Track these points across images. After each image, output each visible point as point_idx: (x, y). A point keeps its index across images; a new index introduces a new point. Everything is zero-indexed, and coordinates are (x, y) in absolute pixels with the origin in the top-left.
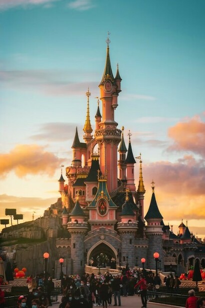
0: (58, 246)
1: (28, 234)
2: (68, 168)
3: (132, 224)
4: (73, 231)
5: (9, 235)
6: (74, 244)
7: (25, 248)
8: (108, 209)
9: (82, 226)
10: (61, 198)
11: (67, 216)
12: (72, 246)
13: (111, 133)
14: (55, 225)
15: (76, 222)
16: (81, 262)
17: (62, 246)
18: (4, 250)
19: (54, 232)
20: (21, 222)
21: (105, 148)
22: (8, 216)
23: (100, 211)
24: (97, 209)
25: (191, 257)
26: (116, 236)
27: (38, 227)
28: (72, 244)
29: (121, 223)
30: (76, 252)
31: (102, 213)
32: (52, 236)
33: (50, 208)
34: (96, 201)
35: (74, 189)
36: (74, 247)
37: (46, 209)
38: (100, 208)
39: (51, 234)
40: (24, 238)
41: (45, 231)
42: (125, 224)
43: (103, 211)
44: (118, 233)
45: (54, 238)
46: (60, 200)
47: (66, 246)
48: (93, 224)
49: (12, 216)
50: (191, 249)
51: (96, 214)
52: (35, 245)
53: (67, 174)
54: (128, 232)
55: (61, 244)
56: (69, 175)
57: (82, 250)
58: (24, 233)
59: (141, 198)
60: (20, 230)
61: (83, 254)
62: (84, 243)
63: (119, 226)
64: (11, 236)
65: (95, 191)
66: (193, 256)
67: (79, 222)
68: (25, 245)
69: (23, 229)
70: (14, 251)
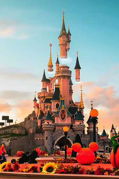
0: (35, 139)
1: (17, 131)
2: (39, 93)
3: (82, 125)
4: (46, 129)
5: (5, 132)
6: (47, 137)
7: (16, 139)
8: (66, 116)
9: (52, 126)
10: (35, 111)
11: (40, 121)
12: (45, 139)
13: (66, 72)
14: (34, 126)
15: (48, 124)
16: (51, 148)
17: (38, 139)
18: (3, 141)
19: (33, 130)
20: (11, 124)
21: (62, 81)
22: (4, 120)
23: (61, 118)
24: (60, 116)
25: (107, 147)
26: (72, 133)
27: (22, 127)
28: (45, 137)
29: (75, 124)
30: (48, 142)
31: (63, 119)
32: (32, 133)
33: (28, 117)
34: (59, 112)
35: (44, 105)
36: (47, 139)
37: (26, 117)
38: (61, 116)
39: (31, 131)
40: (14, 134)
41: (27, 129)
42: (78, 125)
43: (63, 117)
44: (74, 131)
45: (33, 134)
46: (34, 112)
47: (41, 139)
48: (57, 125)
49: (6, 120)
50: (107, 142)
51: (59, 119)
52: (22, 138)
53: (38, 96)
54: (80, 130)
55: (38, 137)
56: (40, 97)
57: (52, 141)
58: (14, 130)
59: (82, 112)
60: (11, 129)
61: (52, 143)
62: (53, 136)
63: (74, 127)
64: (6, 132)
65: (57, 106)
66: (108, 146)
67: (50, 124)
68: (16, 138)
69: (13, 128)
70: (10, 141)
